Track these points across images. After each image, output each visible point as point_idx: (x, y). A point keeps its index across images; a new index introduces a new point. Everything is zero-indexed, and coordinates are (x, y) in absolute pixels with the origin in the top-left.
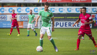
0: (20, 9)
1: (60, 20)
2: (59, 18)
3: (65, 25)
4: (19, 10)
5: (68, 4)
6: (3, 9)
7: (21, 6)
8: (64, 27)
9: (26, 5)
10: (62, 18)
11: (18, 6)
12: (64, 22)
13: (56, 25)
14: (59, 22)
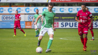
0: (29, 9)
1: (69, 20)
2: (68, 18)
3: (75, 25)
4: (27, 10)
5: (77, 4)
6: (11, 9)
7: (29, 6)
8: (74, 27)
9: (35, 5)
10: (71, 18)
11: (26, 6)
12: (74, 22)
13: (66, 25)
14: (69, 22)
